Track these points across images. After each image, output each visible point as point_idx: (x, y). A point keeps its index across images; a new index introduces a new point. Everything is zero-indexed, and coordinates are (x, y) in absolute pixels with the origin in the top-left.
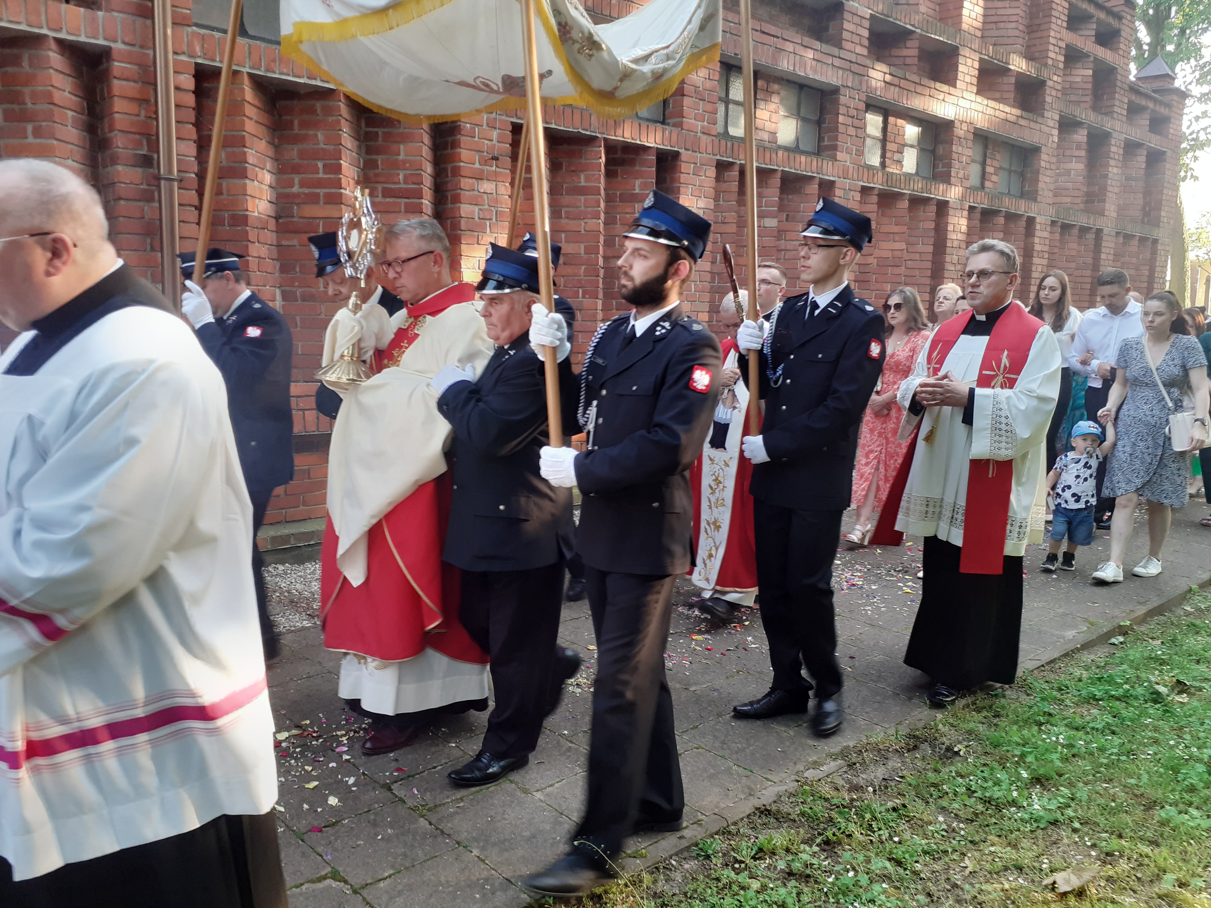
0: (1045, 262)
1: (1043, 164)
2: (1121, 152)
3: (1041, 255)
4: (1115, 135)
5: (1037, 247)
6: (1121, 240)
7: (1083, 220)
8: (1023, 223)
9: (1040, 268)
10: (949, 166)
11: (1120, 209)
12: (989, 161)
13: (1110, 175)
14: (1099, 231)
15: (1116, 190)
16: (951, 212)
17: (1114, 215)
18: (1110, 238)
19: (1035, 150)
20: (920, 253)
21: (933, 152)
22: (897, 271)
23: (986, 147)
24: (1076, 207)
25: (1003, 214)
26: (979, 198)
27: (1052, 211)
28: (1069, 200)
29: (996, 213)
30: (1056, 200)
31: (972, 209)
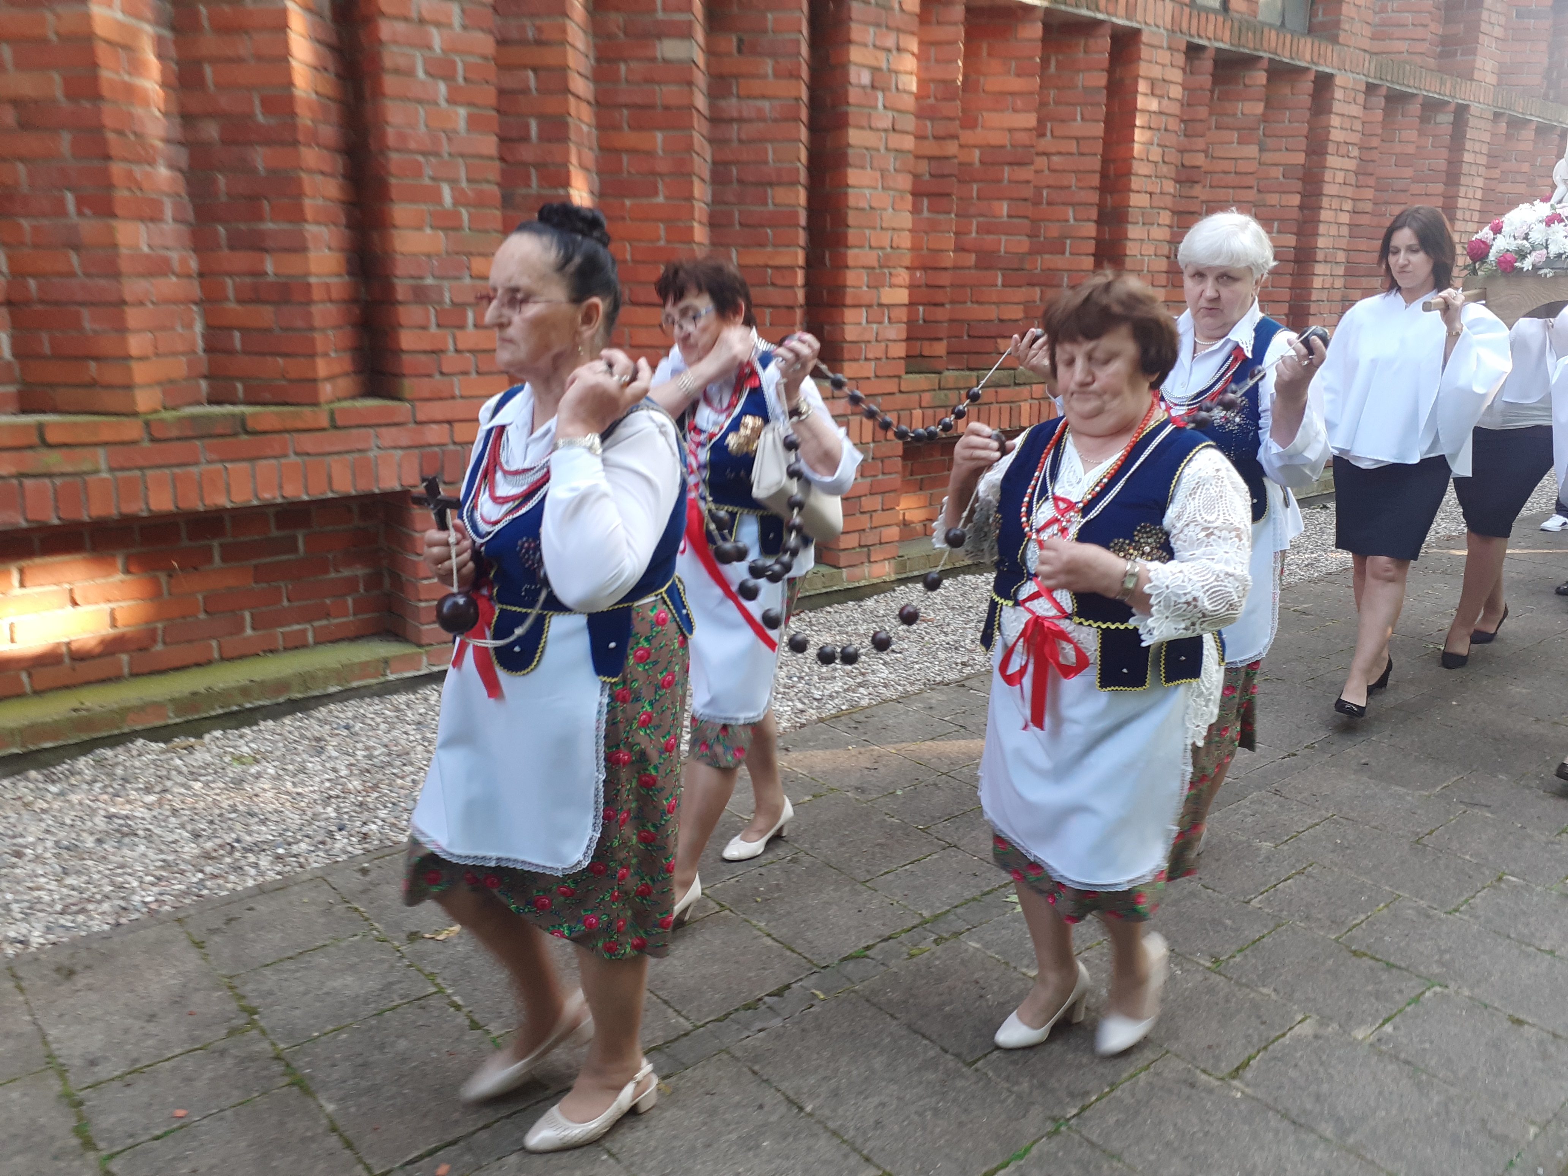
0: (1352, 164)
3: (1343, 150)
5: (1336, 135)
6: (1503, 127)
7: (1432, 87)
8: (1306, 85)
9: (1340, 177)
11: (1503, 72)
14: (1461, 111)
15: (1498, 32)
16: (1145, 52)
17: (1491, 79)
18: (1482, 124)
20: (1077, 139)
22: (1025, 173)
24: (1418, 59)
25: (1265, 64)
26: (1211, 28)
27: (1370, 65)
28: (1404, 46)
29: (1249, 61)
30: (1377, 46)
31: (1193, 51)
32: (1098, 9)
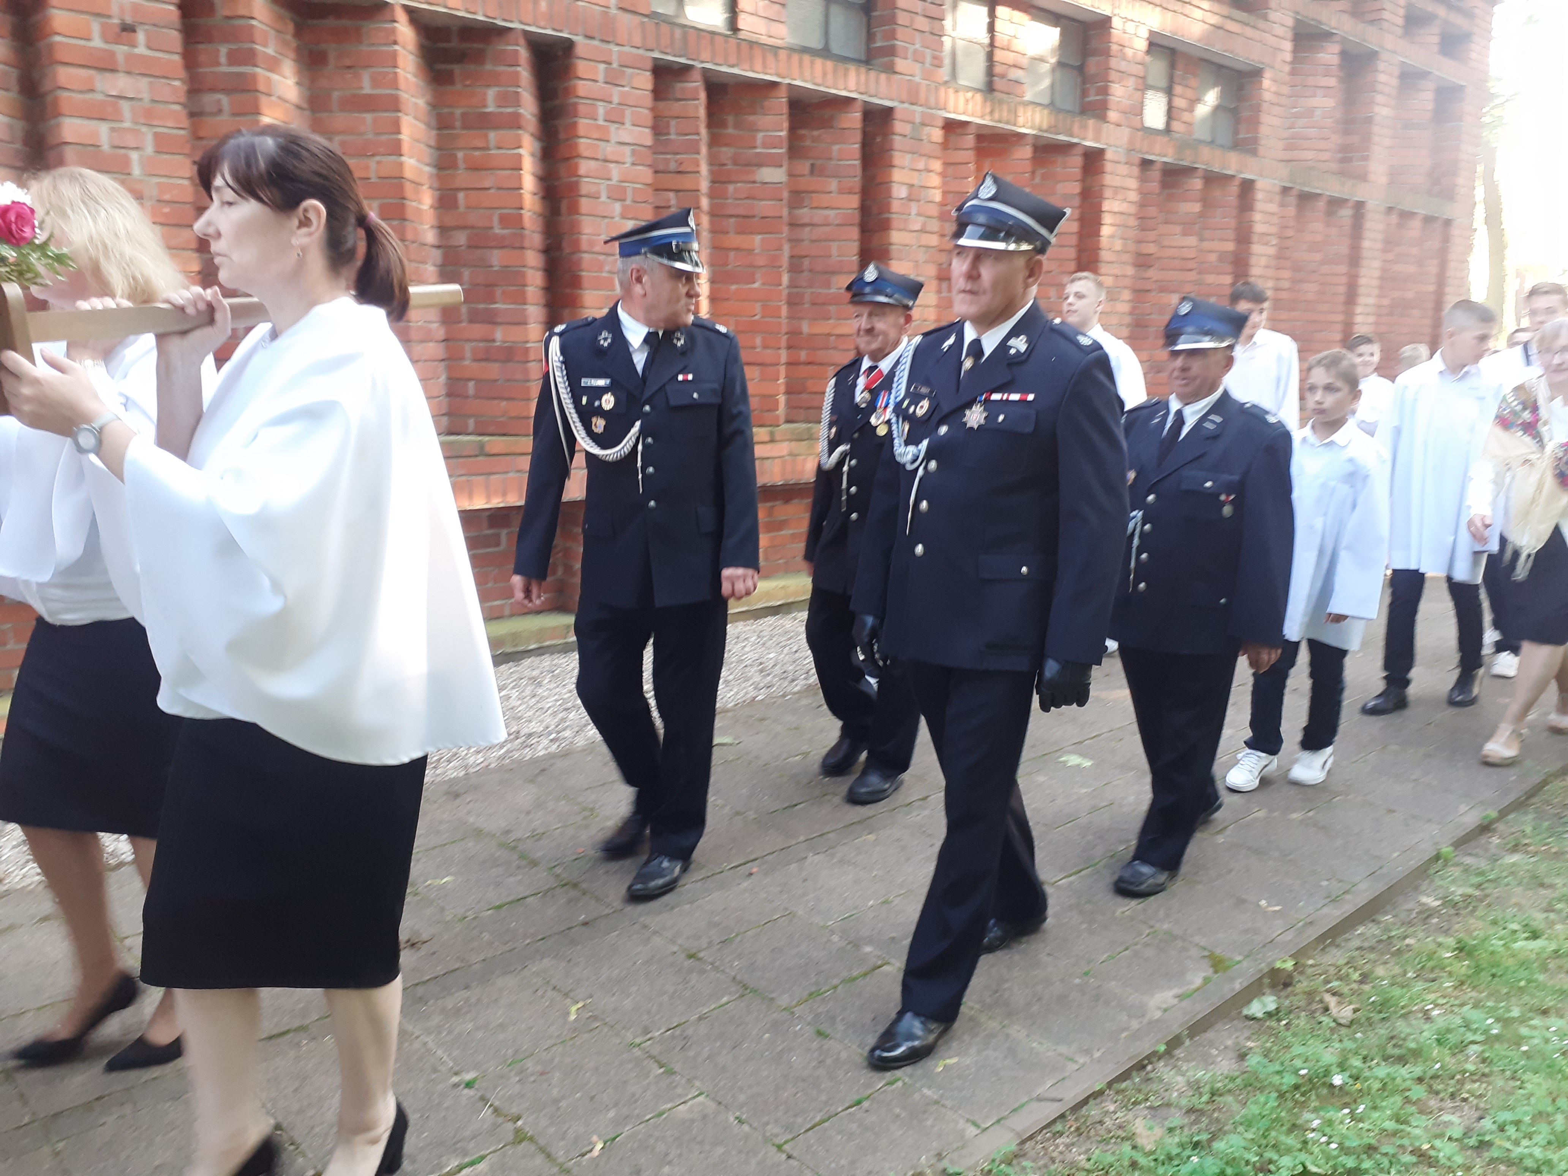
0: (1272, 251)
1: (1267, 96)
2: (1395, 82)
3: (1265, 239)
4: (1384, 56)
5: (1259, 228)
6: (1394, 219)
7: (1333, 188)
8: (1234, 189)
9: (1263, 261)
10: (1104, 91)
11: (1394, 173)
12: (1178, 89)
13: (1377, 119)
14: (1359, 206)
15: (1387, 142)
16: (1109, 167)
17: (1383, 180)
18: (1377, 216)
19: (1256, 73)
21: (1081, 69)
23: (1172, 66)
24: (1324, 167)
25: (1200, 173)
26: (1158, 147)
27: (1283, 172)
28: (1309, 155)
29: (1189, 171)
30: (1289, 155)
31: (1146, 164)
32: (1071, 136)
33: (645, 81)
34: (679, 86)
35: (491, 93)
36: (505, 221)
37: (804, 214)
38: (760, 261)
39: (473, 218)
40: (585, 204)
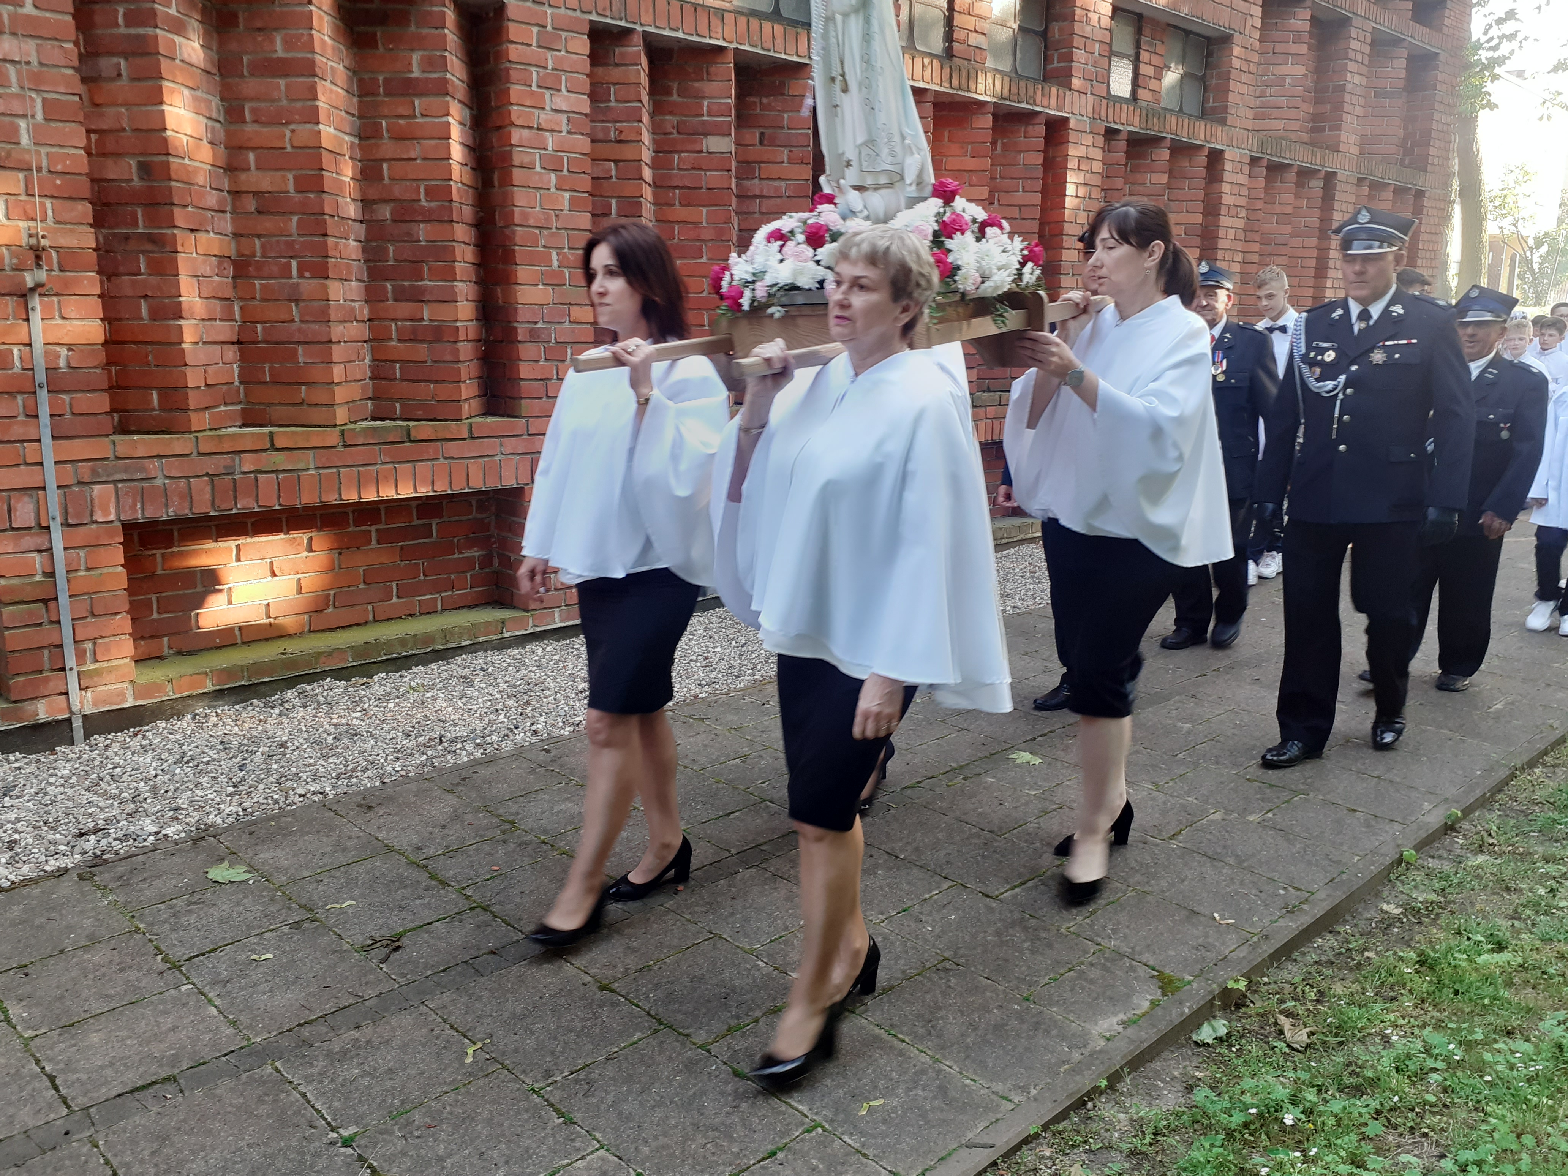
0: (1240, 223)
1: (1236, 63)
2: (1367, 49)
3: (1233, 211)
4: (1356, 22)
5: (1227, 199)
6: (1365, 190)
7: (1302, 158)
8: (1202, 159)
9: (1231, 234)
10: (1068, 58)
11: (1365, 144)
12: (1144, 56)
13: (1349, 87)
14: (1330, 177)
15: (1358, 111)
16: (1072, 136)
17: (1355, 150)
18: (1348, 188)
19: (1225, 40)
20: (1020, 206)
21: (1044, 35)
23: (1139, 32)
24: (1293, 136)
25: (1168, 143)
26: (1124, 115)
27: (1253, 142)
28: (1281, 124)
29: (1155, 141)
30: (1260, 125)
31: (1110, 134)
32: (1035, 104)
33: (582, 45)
34: (617, 50)
35: (416, 57)
36: (430, 193)
37: (755, 185)
38: (707, 235)
39: (397, 191)
40: (518, 175)
